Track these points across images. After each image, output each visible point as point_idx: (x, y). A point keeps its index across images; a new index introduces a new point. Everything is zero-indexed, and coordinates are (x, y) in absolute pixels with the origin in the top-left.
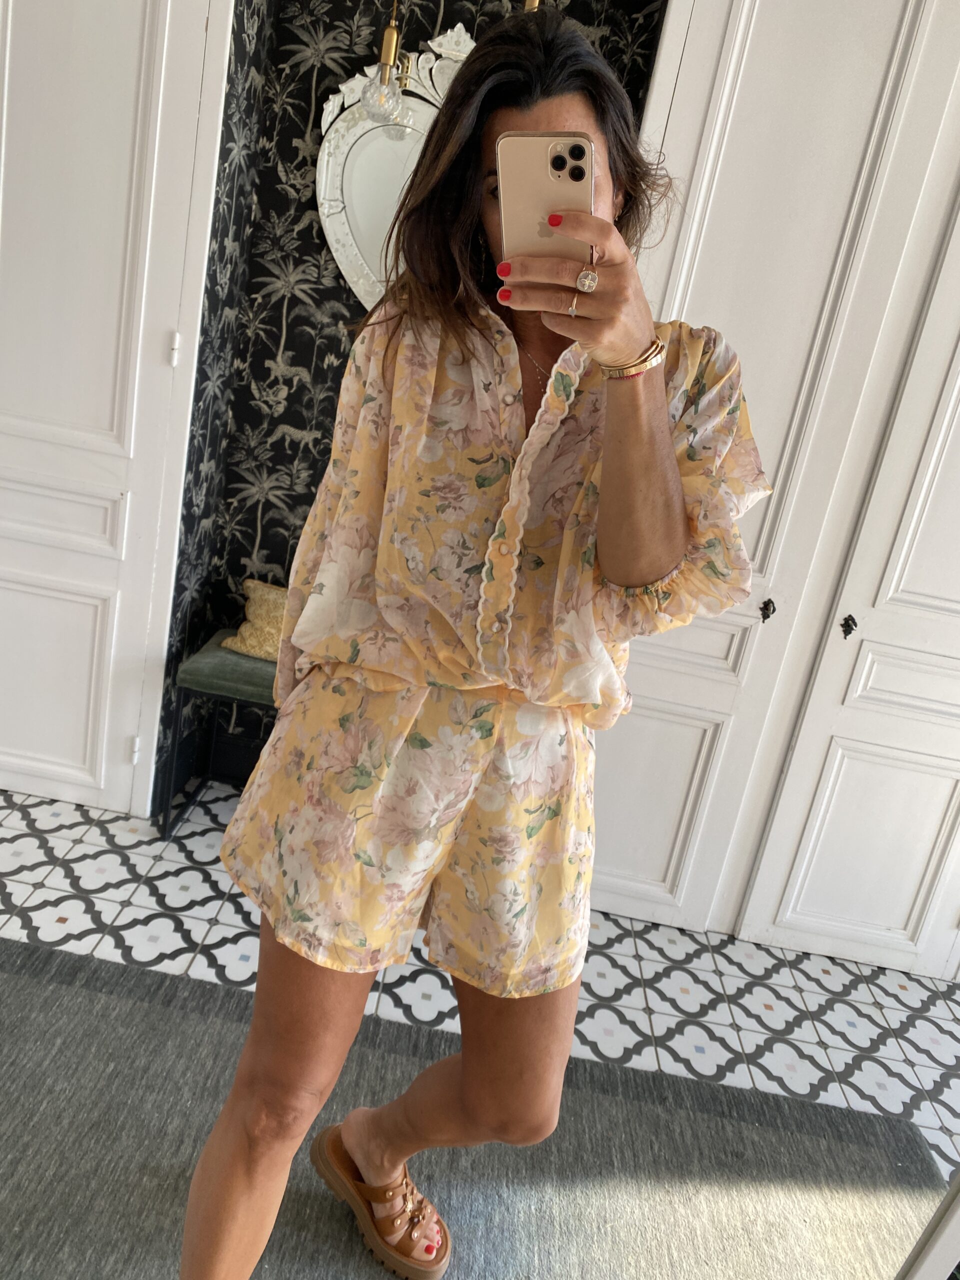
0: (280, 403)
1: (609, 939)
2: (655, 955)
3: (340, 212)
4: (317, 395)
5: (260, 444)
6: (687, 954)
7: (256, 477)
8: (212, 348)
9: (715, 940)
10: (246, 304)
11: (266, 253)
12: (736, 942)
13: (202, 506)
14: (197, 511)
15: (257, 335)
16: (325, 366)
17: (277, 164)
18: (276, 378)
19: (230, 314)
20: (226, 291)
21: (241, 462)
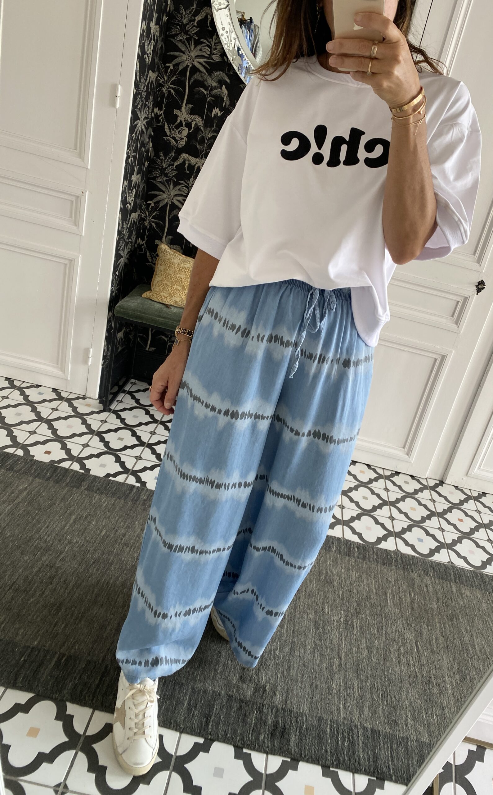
0: (183, 139)
1: (370, 479)
2: (397, 489)
3: (226, 8)
4: (207, 135)
5: (169, 166)
6: (415, 490)
7: (166, 187)
8: (141, 98)
9: (432, 483)
10: (163, 70)
11: (177, 35)
12: (444, 485)
13: (132, 204)
14: (129, 207)
15: (169, 92)
16: (213, 116)
18: (181, 121)
19: (152, 75)
20: (150, 59)
21: (157, 177)
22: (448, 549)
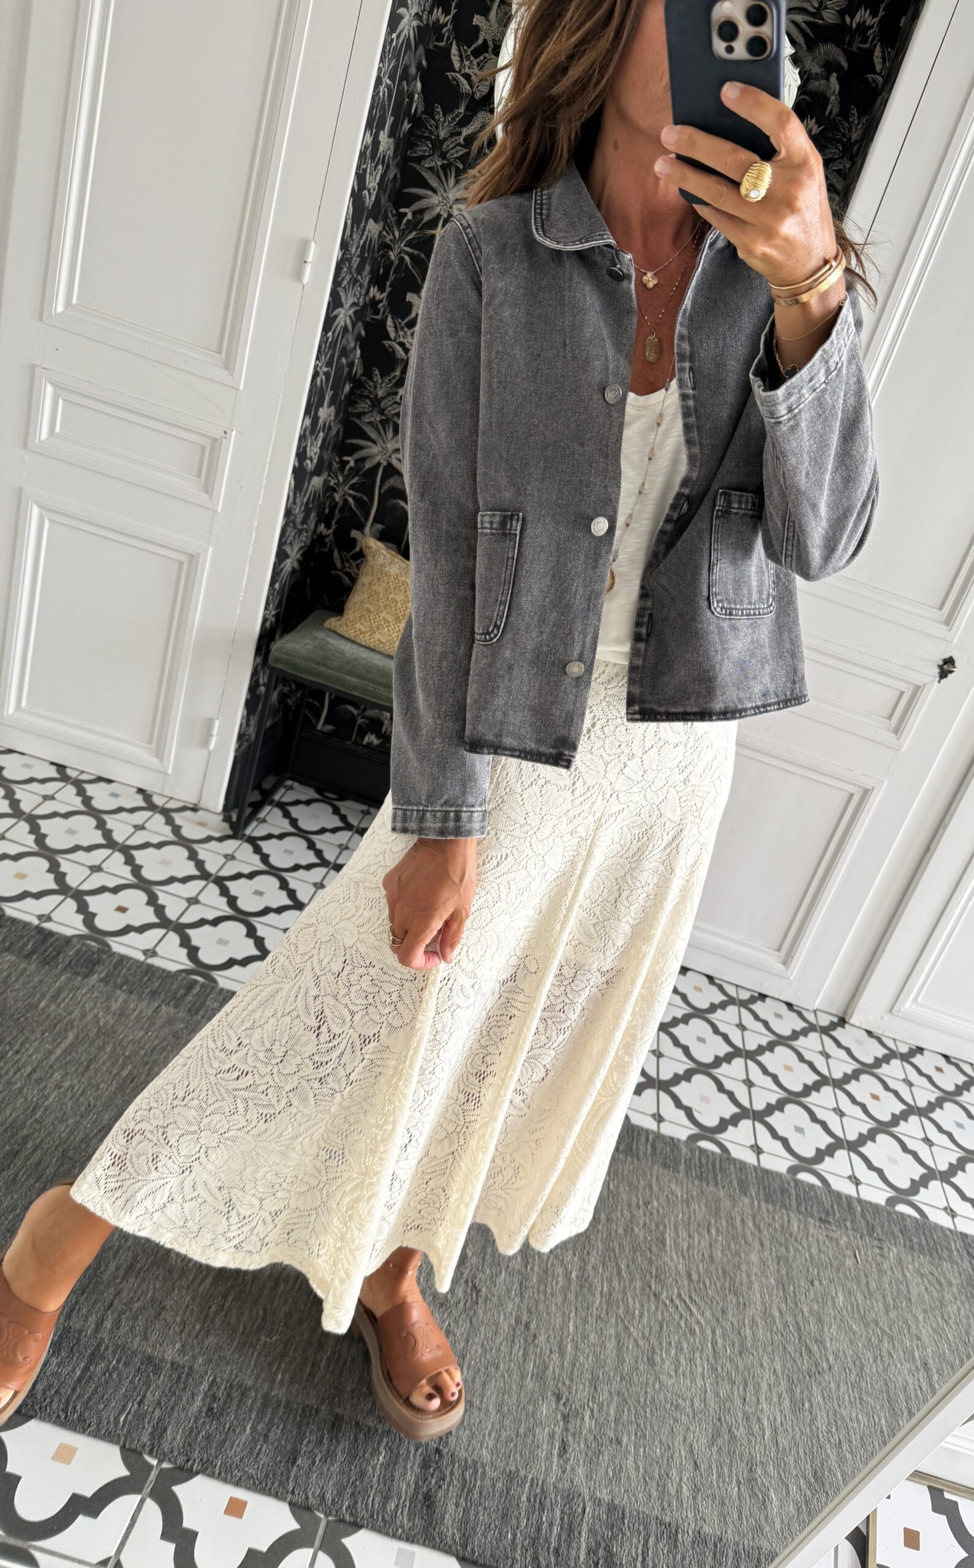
1: (712, 1004)
2: (759, 1027)
5: (389, 394)
6: (794, 1031)
7: (380, 433)
8: (350, 268)
9: (824, 1021)
10: (393, 220)
11: (423, 157)
12: (846, 1025)
13: (315, 461)
14: (309, 465)
15: (402, 259)
17: (451, 43)
19: (373, 228)
20: (373, 198)
21: (364, 413)
22: (849, 1150)
